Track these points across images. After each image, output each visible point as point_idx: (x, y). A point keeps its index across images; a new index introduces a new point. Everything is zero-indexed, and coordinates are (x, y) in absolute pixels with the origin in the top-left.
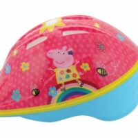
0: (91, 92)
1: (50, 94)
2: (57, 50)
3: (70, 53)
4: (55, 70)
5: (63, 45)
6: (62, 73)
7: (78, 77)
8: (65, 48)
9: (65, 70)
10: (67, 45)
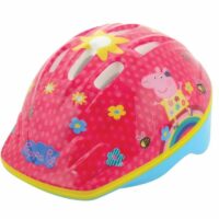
0: (198, 119)
1: (163, 138)
2: (152, 76)
3: (167, 74)
4: (162, 103)
5: (154, 66)
6: (171, 104)
7: (187, 104)
8: (157, 69)
9: (173, 98)
10: (157, 65)
